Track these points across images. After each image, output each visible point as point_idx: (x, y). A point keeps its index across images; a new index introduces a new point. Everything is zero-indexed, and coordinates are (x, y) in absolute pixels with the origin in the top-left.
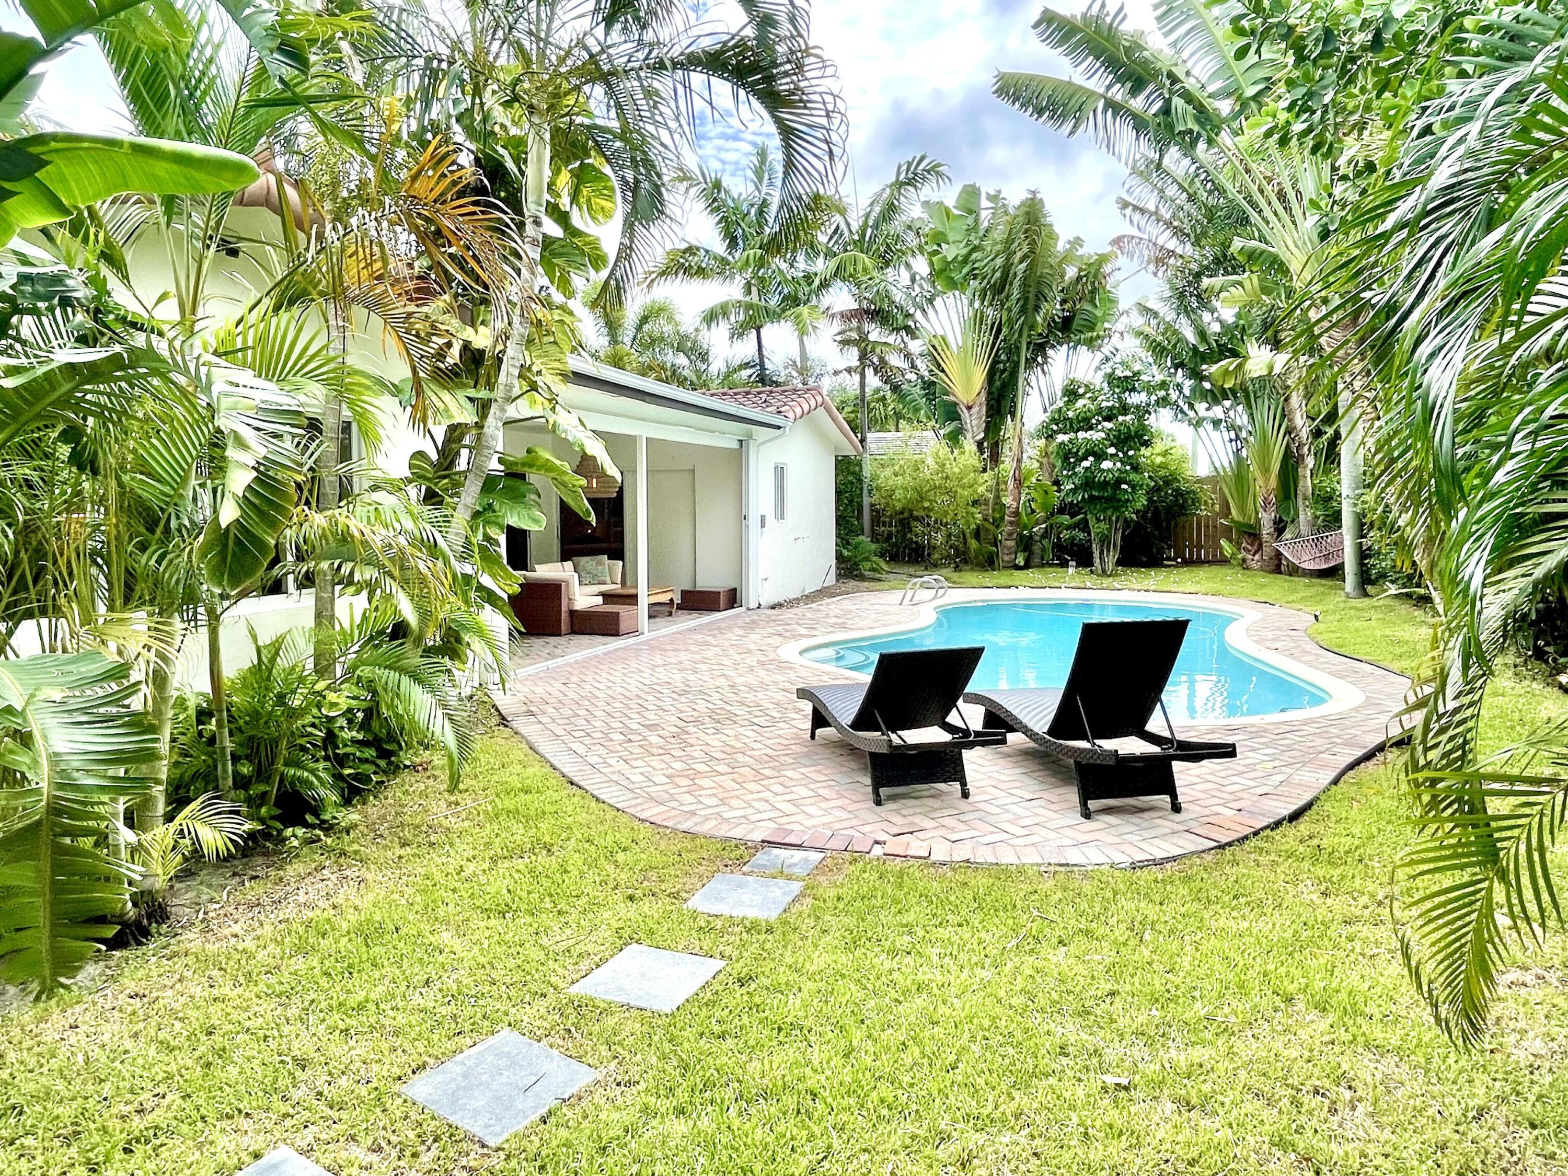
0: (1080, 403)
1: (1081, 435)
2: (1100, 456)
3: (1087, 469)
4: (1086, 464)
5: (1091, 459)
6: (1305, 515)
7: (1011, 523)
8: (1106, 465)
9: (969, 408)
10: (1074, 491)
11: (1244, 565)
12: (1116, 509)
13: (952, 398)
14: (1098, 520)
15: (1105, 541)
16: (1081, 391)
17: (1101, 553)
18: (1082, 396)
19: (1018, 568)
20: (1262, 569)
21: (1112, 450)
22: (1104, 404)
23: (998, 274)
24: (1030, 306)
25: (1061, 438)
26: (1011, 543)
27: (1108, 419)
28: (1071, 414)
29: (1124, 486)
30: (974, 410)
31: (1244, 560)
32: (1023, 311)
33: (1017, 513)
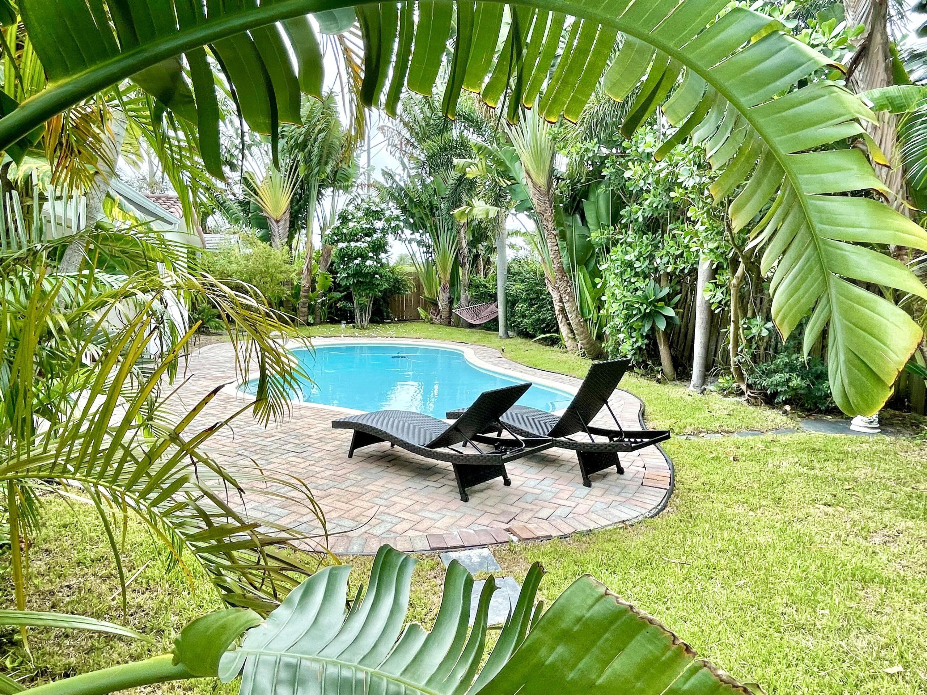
0: (351, 224)
1: (353, 244)
2: (364, 257)
3: (357, 265)
4: (356, 262)
5: (359, 259)
6: (465, 295)
7: (305, 297)
8: (369, 263)
9: (277, 222)
10: (347, 278)
11: (431, 321)
12: (371, 289)
13: (265, 214)
14: (361, 296)
15: (363, 308)
16: (350, 217)
17: (361, 315)
18: (350, 220)
19: (309, 324)
20: (441, 324)
21: (371, 254)
22: (364, 226)
23: (302, 138)
24: (323, 161)
25: (341, 245)
26: (305, 309)
27: (367, 235)
28: (345, 231)
29: (377, 276)
30: (282, 223)
31: (431, 319)
32: (319, 163)
33: (307, 291)
